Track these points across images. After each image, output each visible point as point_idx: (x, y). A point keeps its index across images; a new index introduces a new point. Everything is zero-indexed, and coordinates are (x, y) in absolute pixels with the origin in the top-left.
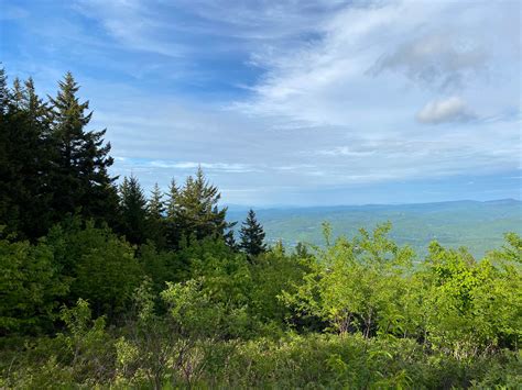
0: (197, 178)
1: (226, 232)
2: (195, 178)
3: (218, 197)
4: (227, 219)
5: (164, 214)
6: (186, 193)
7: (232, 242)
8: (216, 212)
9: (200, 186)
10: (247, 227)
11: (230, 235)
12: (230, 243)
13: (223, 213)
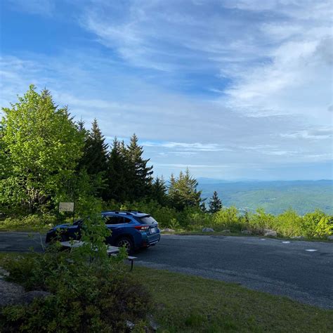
0: (186, 174)
1: (201, 204)
2: (185, 174)
3: (197, 184)
4: (202, 197)
5: (167, 193)
6: (179, 182)
7: (204, 209)
8: (195, 192)
9: (188, 179)
10: (213, 201)
11: (203, 205)
12: (203, 210)
13: (199, 193)
